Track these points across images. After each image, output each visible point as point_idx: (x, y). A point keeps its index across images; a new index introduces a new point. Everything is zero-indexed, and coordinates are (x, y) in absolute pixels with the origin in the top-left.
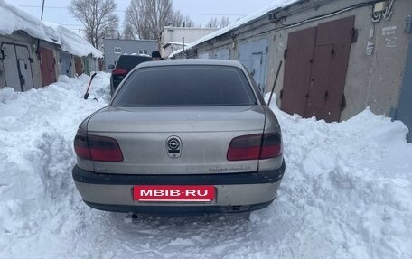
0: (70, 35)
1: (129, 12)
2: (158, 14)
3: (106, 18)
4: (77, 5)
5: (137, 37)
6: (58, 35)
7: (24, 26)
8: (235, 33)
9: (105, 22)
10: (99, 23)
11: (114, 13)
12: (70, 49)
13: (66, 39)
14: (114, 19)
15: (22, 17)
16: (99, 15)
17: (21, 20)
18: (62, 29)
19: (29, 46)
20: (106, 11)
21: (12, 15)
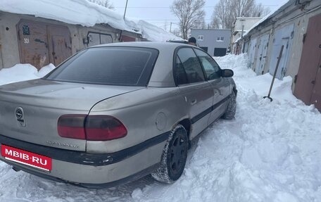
0: (150, 27)
1: (218, 8)
2: (242, 8)
3: (195, 14)
4: (177, 5)
5: (221, 27)
6: (139, 27)
7: (106, 20)
8: (274, 19)
9: (195, 16)
10: (190, 18)
11: (202, 9)
12: (149, 37)
13: (146, 30)
14: (202, 14)
15: (105, 14)
16: (191, 11)
17: (104, 16)
18: (143, 23)
19: (113, 35)
20: (197, 7)
21: (95, 12)
